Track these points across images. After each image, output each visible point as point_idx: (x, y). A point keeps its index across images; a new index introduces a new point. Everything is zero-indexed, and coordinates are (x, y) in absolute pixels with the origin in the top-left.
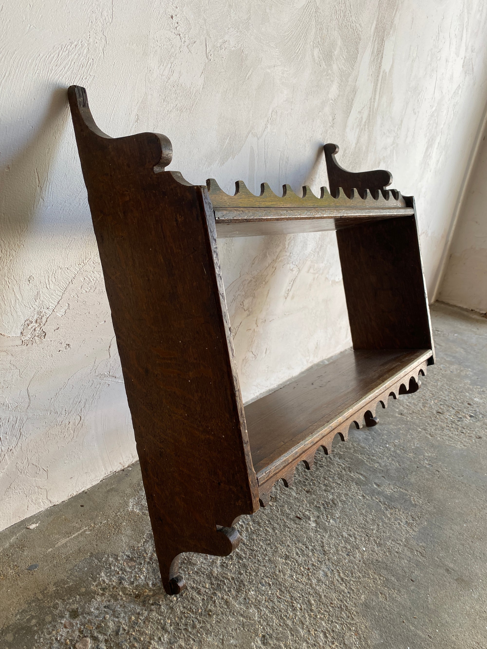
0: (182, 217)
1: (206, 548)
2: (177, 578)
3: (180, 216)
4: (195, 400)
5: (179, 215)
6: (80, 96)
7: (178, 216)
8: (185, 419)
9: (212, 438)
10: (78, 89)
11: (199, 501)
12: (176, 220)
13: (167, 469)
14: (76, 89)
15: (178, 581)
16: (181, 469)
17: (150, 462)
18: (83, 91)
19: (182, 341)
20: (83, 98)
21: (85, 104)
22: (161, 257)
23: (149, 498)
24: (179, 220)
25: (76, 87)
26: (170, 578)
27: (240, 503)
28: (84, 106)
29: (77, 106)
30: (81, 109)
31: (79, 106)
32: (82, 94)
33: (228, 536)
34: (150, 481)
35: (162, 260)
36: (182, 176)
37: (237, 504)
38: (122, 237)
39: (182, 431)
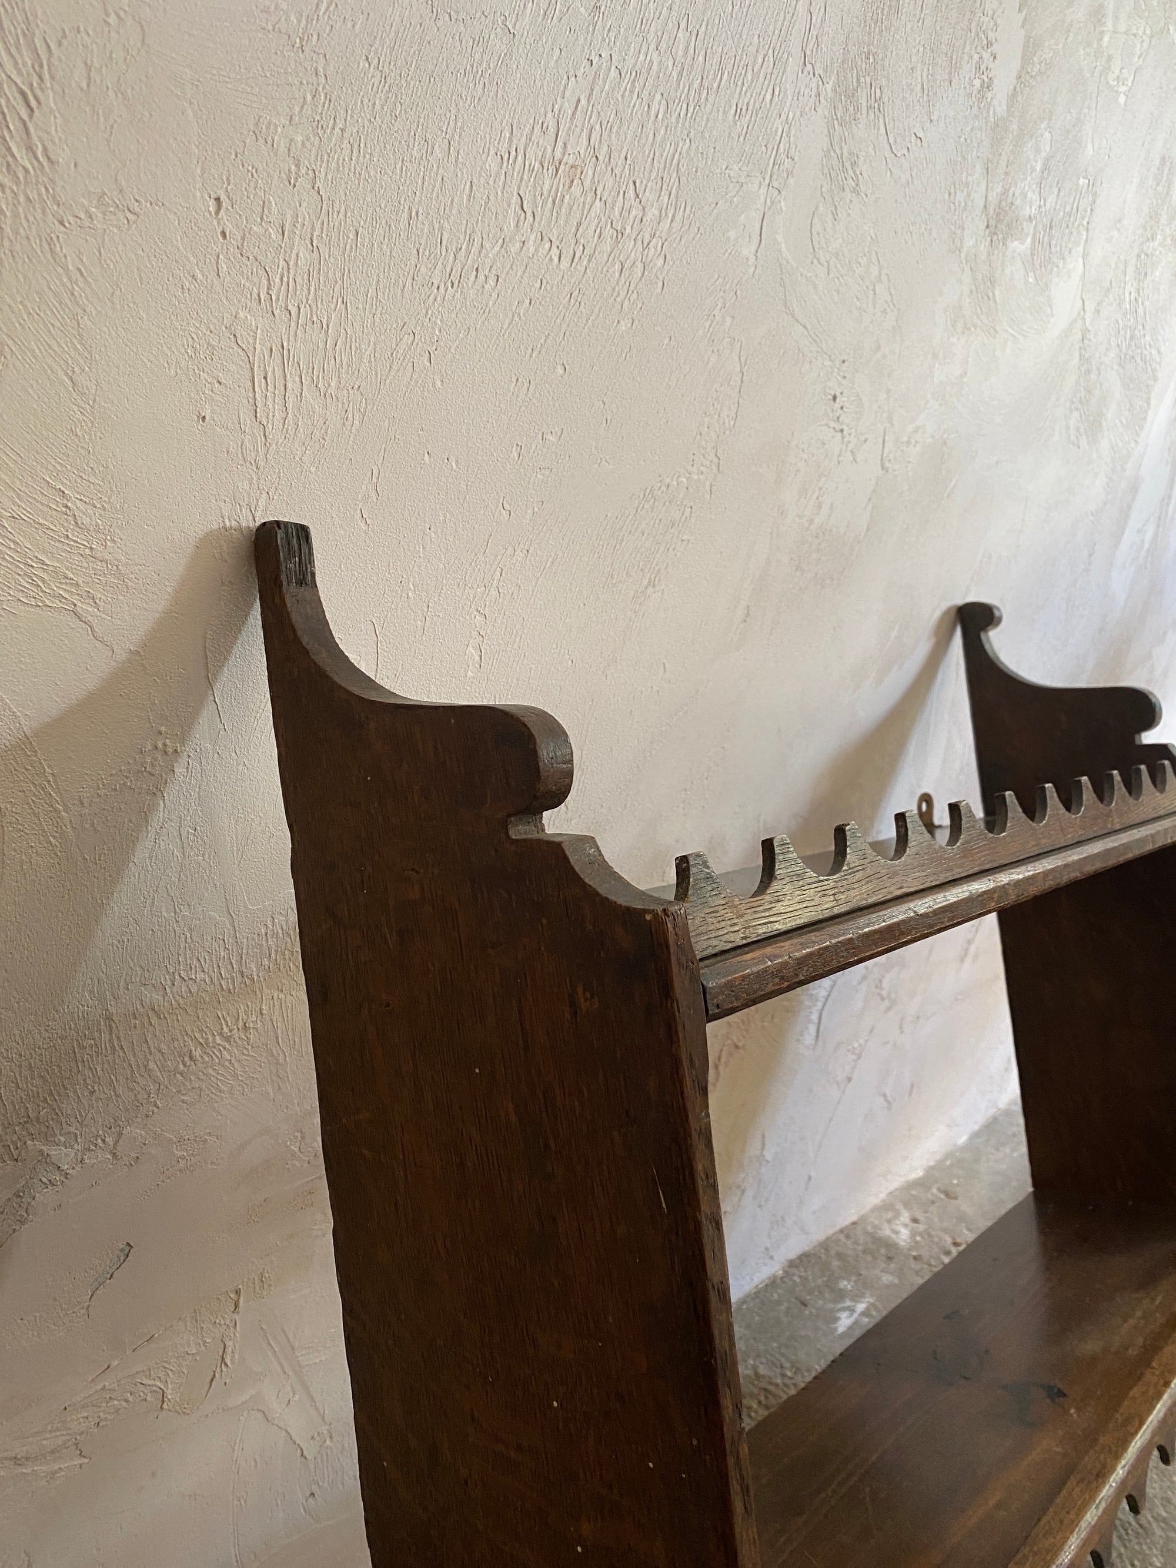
0: (592, 997)
3: (588, 995)
5: (585, 990)
6: (290, 554)
7: (580, 990)
10: (287, 533)
12: (573, 1004)
14: (280, 534)
18: (302, 534)
19: (560, 1405)
20: (300, 559)
21: (306, 578)
22: (511, 1106)
24: (584, 1005)
25: (280, 528)
28: (301, 582)
29: (281, 586)
30: (291, 593)
31: (285, 583)
32: (296, 545)
35: (513, 1118)
36: (601, 854)
38: (388, 1005)
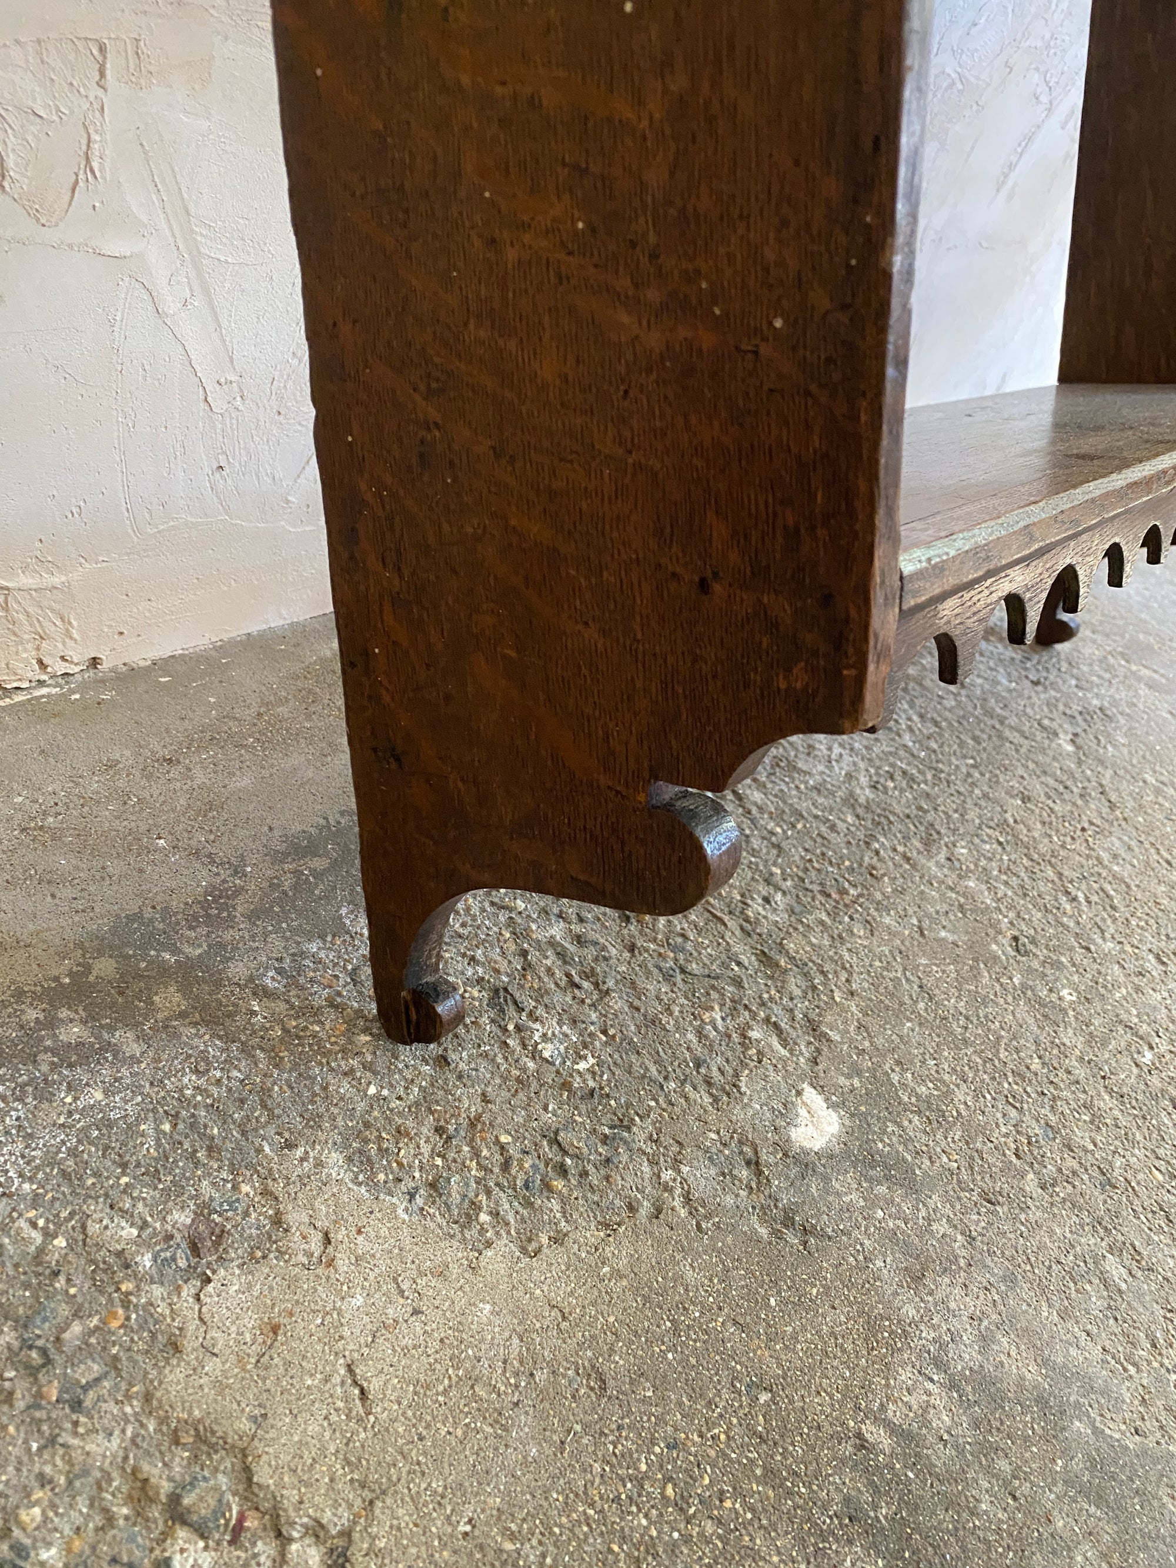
1: (582, 877)
2: (435, 987)
4: (645, 123)
8: (570, 253)
9: (707, 340)
11: (584, 671)
13: (446, 527)
15: (438, 996)
16: (513, 522)
17: (369, 497)
23: (352, 665)
26: (411, 983)
27: (800, 678)
33: (698, 832)
34: (362, 587)
37: (783, 685)
39: (546, 319)
